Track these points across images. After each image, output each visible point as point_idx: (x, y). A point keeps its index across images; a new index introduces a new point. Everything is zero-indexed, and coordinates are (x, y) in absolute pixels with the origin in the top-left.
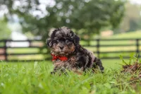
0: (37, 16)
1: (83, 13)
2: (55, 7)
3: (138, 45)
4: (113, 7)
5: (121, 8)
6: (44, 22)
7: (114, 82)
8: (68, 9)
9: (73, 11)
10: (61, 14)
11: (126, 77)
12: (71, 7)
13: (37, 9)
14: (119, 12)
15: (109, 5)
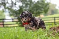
0: (15, 9)
1: (33, 8)
2: (22, 6)
3: (55, 20)
5: (48, 6)
7: (46, 34)
8: (27, 7)
9: (29, 7)
10: (25, 8)
11: (51, 32)
12: (28, 6)
13: (15, 7)
15: (43, 5)
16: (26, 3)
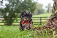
0: (2, 8)
1: (20, 7)
2: (9, 4)
3: (41, 20)
4: (31, 5)
5: (35, 5)
6: (4, 10)
7: (30, 34)
9: (16, 6)
10: (11, 7)
11: (35, 32)
13: (2, 5)
14: (34, 7)
15: (30, 4)
16: (13, 1)
